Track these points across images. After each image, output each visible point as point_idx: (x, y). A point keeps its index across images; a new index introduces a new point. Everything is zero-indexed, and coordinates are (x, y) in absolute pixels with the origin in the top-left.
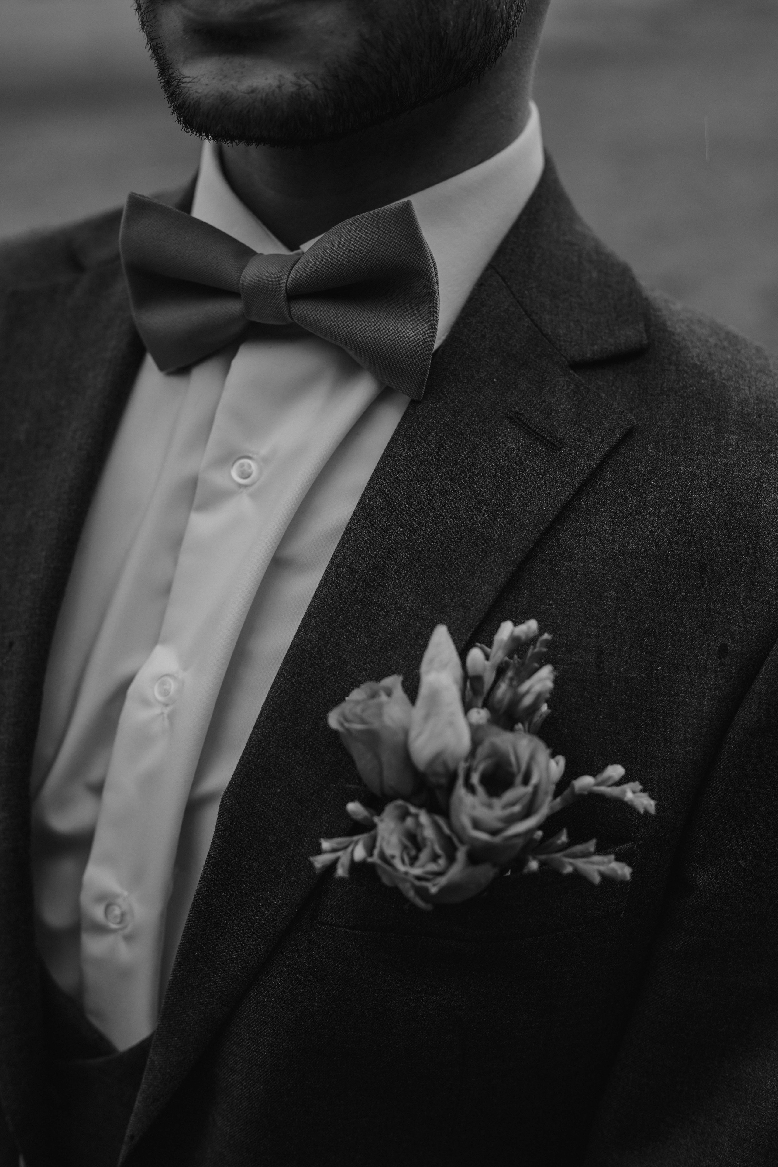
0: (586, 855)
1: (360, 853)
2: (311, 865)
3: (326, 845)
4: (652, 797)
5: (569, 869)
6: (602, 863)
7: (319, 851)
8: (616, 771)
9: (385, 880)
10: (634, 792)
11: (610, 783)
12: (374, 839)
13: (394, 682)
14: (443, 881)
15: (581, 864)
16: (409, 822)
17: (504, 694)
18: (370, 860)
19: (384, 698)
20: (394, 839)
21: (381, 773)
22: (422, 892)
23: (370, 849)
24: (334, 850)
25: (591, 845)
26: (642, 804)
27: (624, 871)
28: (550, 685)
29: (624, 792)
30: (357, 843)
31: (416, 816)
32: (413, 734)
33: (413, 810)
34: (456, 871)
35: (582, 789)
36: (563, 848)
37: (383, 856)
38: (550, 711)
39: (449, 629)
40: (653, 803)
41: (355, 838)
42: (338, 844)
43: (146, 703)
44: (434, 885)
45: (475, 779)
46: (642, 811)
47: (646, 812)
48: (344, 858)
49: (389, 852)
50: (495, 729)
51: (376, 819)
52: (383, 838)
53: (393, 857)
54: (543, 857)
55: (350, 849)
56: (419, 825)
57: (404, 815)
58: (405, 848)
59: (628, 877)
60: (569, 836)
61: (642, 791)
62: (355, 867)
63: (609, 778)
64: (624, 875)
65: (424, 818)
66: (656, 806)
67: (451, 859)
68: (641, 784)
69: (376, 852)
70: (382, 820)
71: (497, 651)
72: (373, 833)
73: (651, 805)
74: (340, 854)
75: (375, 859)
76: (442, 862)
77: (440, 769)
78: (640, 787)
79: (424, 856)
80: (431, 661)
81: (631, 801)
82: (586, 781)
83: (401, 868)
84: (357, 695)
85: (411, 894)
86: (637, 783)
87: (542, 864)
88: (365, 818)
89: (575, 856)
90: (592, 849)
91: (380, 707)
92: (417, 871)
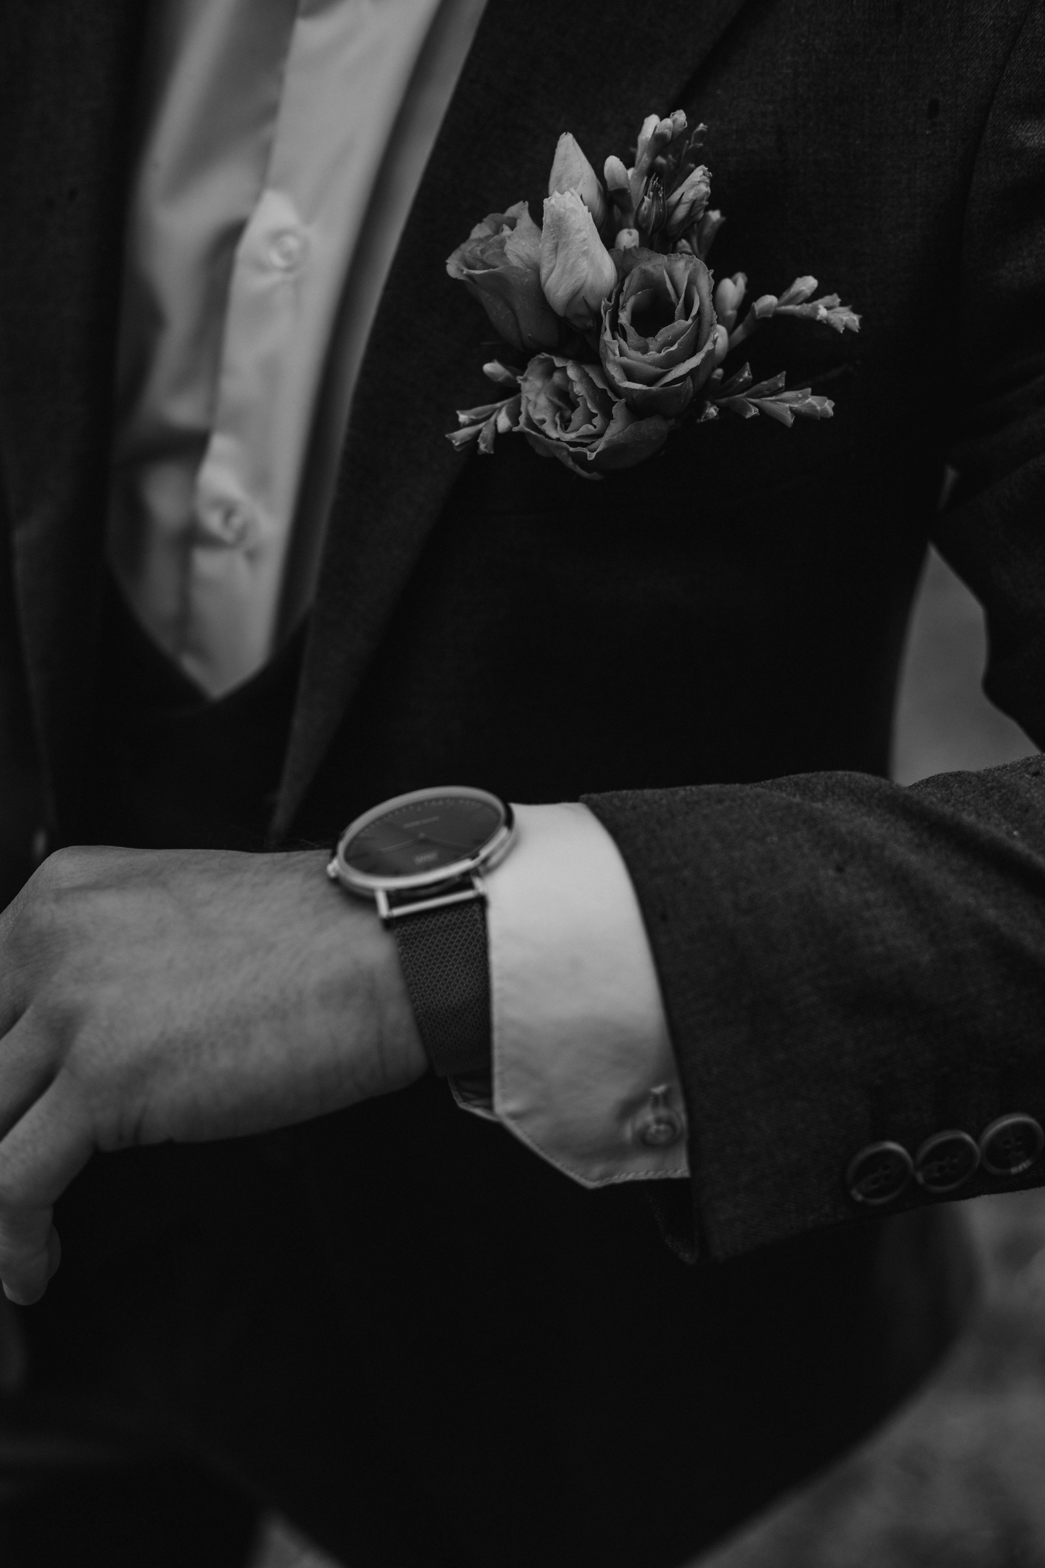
0: (777, 391)
1: (503, 422)
2: (449, 442)
3: (463, 417)
4: (855, 311)
5: (754, 411)
6: (796, 400)
7: (458, 426)
8: (807, 284)
9: (539, 450)
10: (828, 308)
11: (801, 299)
12: (518, 403)
13: (520, 210)
14: (601, 445)
15: (768, 403)
16: (557, 377)
17: (650, 208)
18: (515, 429)
19: (507, 231)
20: (542, 401)
21: (517, 324)
22: (580, 459)
23: (514, 416)
24: (473, 423)
25: (780, 380)
26: (842, 320)
27: (826, 406)
28: (705, 189)
29: (816, 309)
30: (500, 409)
31: (564, 369)
32: (544, 272)
33: (558, 363)
34: (615, 430)
35: (764, 311)
36: (747, 386)
37: (530, 422)
38: (724, 219)
39: (575, 136)
40: (856, 318)
41: (498, 405)
42: (477, 414)
43: (262, 267)
44: (592, 451)
45: (624, 318)
46: (841, 330)
47: (847, 329)
48: (486, 430)
49: (537, 416)
50: (646, 253)
51: (519, 379)
52: (529, 401)
53: (543, 421)
54: (724, 400)
55: (492, 419)
56: (569, 380)
57: (550, 371)
58: (557, 409)
59: (831, 412)
60: (753, 371)
61: (842, 304)
62: (499, 438)
63: (799, 293)
64: (824, 411)
65: (572, 373)
66: (861, 321)
67: (608, 417)
68: (840, 297)
69: (522, 419)
70: (525, 380)
71: (643, 154)
72: (518, 395)
73: (854, 321)
74: (481, 426)
75: (522, 426)
76: (597, 421)
77: (583, 310)
78: (839, 300)
79: (577, 416)
80: (559, 180)
81: (827, 319)
82: (769, 300)
83: (554, 434)
84: (479, 232)
85: (570, 463)
86: (835, 295)
87: (722, 410)
88: (508, 379)
89: (760, 395)
90: (781, 384)
91: (502, 244)
92: (571, 436)
